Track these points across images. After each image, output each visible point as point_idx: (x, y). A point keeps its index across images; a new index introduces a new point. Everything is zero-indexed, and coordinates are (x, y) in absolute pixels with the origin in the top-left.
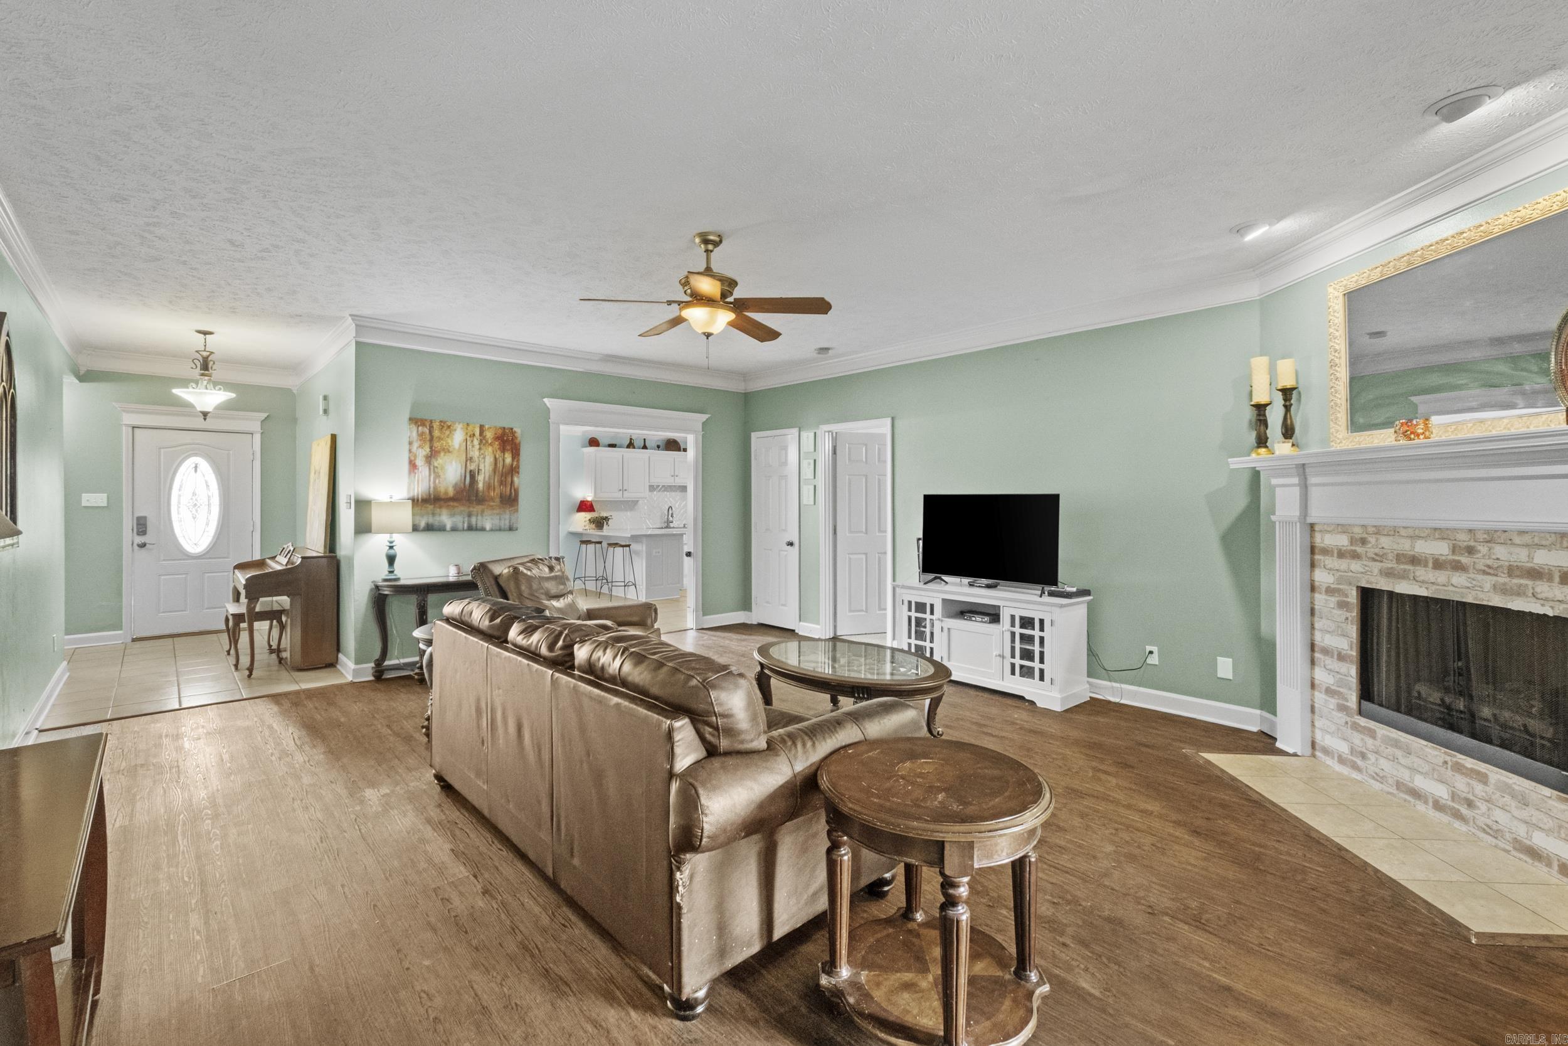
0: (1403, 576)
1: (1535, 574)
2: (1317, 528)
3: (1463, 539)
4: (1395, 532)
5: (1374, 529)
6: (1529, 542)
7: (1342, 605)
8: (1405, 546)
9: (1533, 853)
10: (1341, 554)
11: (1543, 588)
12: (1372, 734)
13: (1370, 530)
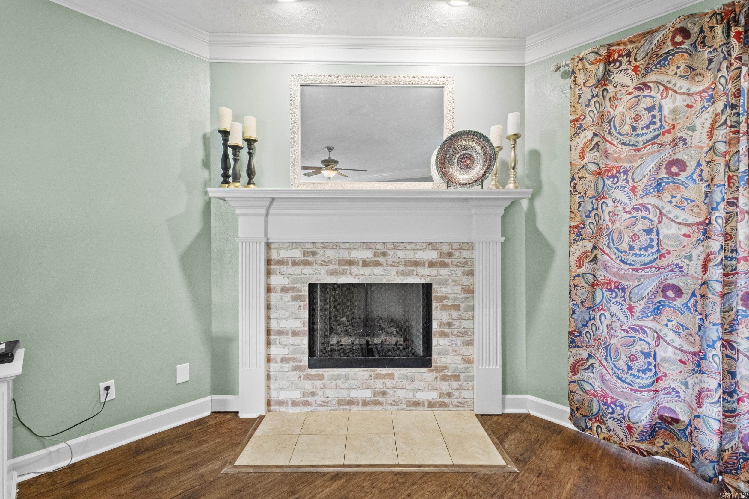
0: (343, 273)
1: (417, 264)
2: (272, 246)
3: (380, 248)
4: (337, 246)
5: (322, 245)
6: (414, 248)
7: (295, 298)
8: (344, 254)
9: (416, 404)
10: (295, 263)
11: (421, 270)
12: (321, 377)
13: (319, 245)
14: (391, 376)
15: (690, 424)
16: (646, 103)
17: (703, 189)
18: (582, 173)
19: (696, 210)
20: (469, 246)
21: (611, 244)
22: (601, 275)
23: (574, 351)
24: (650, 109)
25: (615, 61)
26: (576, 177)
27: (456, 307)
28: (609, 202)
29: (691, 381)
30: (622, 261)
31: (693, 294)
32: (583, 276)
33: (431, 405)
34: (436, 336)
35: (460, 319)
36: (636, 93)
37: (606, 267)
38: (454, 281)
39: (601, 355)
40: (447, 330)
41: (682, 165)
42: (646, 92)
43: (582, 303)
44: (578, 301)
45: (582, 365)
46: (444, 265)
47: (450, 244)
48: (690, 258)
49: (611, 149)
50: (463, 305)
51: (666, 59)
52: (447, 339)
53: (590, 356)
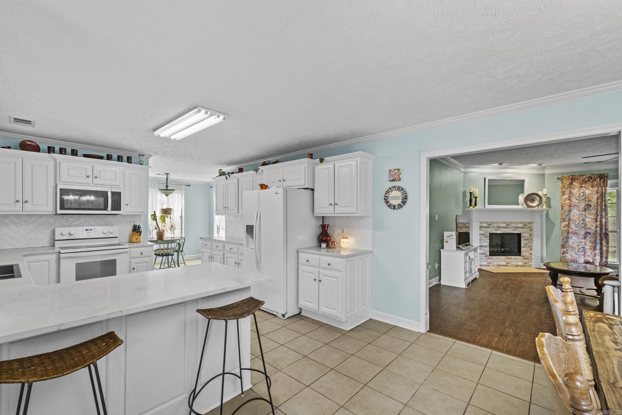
0: (498, 230)
1: (517, 228)
2: (481, 223)
3: (508, 223)
4: (496, 223)
6: (517, 223)
7: (486, 237)
8: (498, 225)
9: (517, 266)
10: (486, 227)
11: (518, 229)
12: (492, 258)
13: (492, 222)
14: (511, 258)
15: (593, 262)
16: (582, 191)
17: (595, 211)
18: (565, 205)
19: (594, 215)
20: (531, 223)
21: (573, 223)
22: (570, 230)
23: (563, 249)
24: (583, 192)
25: (574, 180)
26: (563, 206)
27: (528, 240)
28: (572, 213)
29: (593, 253)
30: (576, 227)
31: (593, 234)
32: (566, 230)
33: (521, 266)
34: (522, 247)
35: (529, 243)
36: (580, 188)
37: (571, 228)
38: (527, 232)
39: (570, 249)
40: (525, 246)
41: (591, 206)
42: (582, 188)
43: (565, 237)
44: (564, 237)
45: (565, 252)
46: (524, 228)
47: (526, 222)
48: (592, 226)
49: (573, 200)
50: (529, 239)
51: (586, 182)
52: (525, 248)
53: (567, 250)
